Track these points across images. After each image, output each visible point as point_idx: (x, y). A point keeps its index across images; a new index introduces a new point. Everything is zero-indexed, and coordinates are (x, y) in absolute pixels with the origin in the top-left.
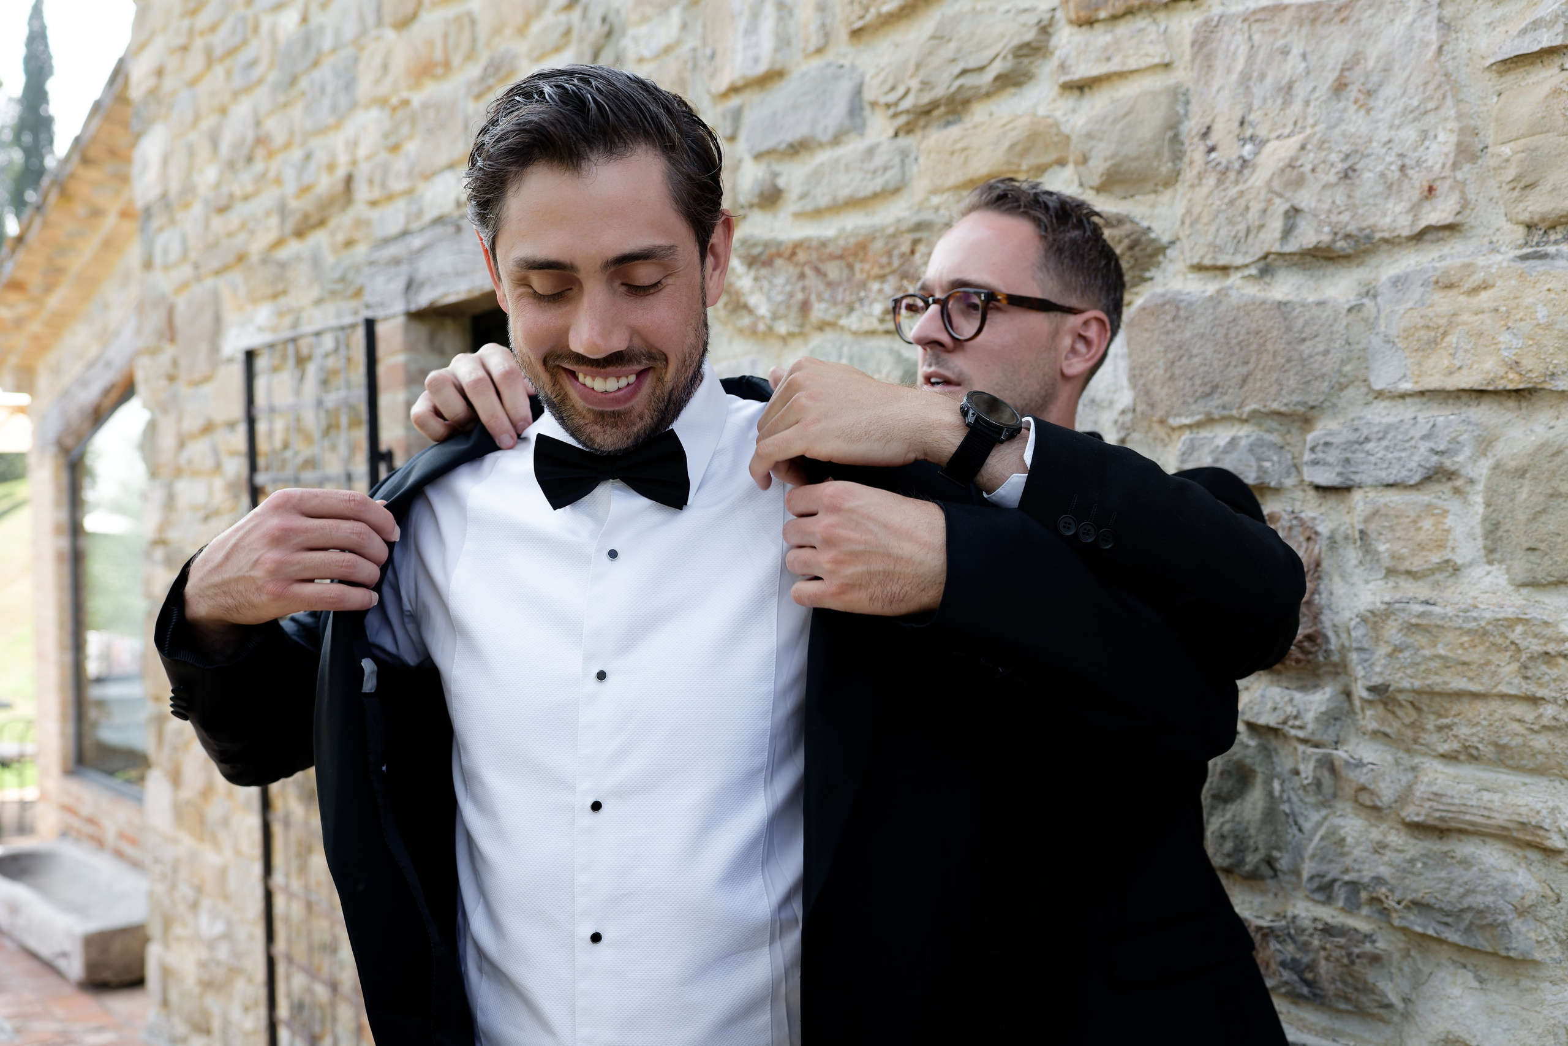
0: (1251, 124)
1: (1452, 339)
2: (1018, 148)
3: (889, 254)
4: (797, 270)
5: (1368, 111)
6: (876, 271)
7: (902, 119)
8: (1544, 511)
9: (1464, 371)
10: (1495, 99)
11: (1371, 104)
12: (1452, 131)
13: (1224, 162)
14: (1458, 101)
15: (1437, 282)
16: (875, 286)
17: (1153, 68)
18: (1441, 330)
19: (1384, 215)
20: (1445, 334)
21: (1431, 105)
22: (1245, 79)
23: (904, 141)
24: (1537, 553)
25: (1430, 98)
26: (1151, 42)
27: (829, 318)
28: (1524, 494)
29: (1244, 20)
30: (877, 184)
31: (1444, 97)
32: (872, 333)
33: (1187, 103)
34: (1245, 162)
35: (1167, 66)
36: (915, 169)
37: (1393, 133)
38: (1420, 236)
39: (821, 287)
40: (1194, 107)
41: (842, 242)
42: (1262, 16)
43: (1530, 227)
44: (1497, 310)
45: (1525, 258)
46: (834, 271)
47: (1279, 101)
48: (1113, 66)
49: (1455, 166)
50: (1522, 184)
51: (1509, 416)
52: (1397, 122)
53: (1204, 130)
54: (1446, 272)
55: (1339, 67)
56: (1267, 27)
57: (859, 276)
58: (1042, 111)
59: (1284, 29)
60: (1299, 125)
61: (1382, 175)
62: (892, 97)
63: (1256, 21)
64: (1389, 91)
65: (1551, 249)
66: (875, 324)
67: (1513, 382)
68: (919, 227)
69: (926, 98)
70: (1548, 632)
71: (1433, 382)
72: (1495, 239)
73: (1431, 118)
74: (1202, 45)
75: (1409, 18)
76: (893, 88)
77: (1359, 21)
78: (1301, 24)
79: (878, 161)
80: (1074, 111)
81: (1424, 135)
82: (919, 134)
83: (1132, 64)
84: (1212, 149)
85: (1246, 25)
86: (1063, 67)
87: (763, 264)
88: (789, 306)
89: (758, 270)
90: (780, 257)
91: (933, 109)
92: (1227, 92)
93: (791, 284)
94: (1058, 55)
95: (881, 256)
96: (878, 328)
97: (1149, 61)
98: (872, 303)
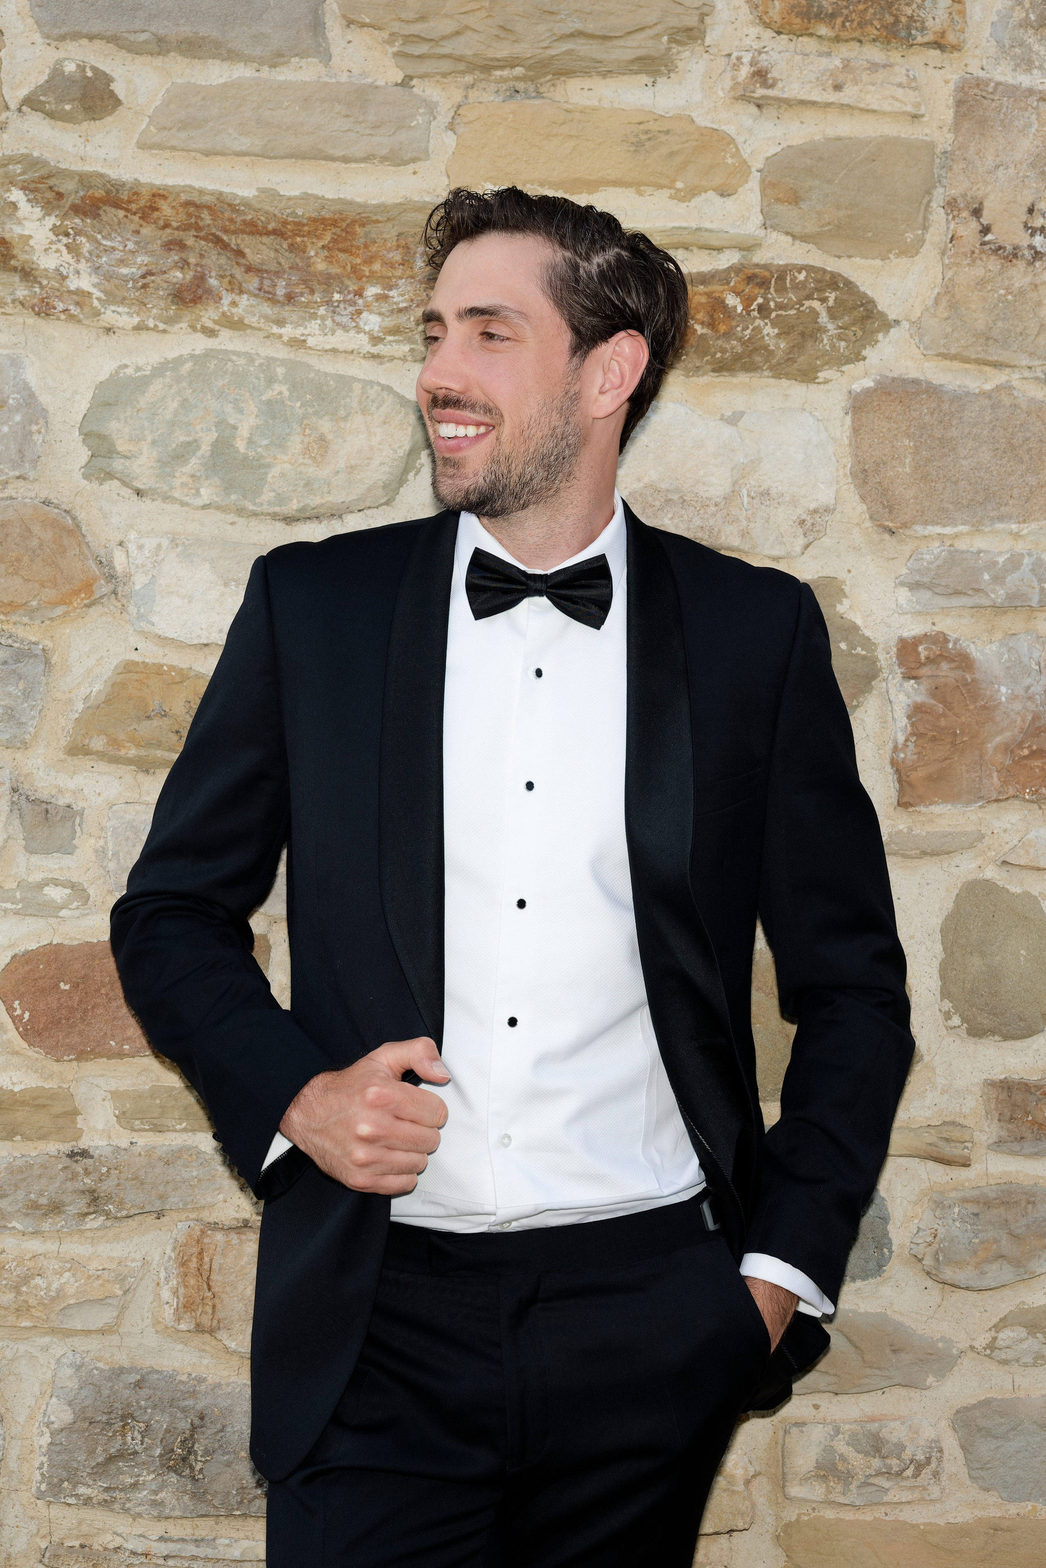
0: (1043, 215)
4: (164, 235)
13: (1009, 248)
17: (896, 115)
22: (1041, 164)
26: (900, 85)
30: (380, 145)
33: (948, 167)
34: (1037, 255)
35: (915, 118)
36: (449, 139)
39: (233, 270)
40: (958, 176)
41: (276, 211)
46: (259, 251)
53: (976, 205)
58: (700, 119)
62: (422, 30)
69: (503, 51)
74: (973, 108)
76: (425, 18)
82: (456, 94)
83: (871, 101)
84: (986, 230)
87: (77, 210)
88: (145, 286)
89: (64, 217)
90: (117, 205)
91: (502, 68)
92: (1012, 171)
93: (152, 253)
94: (747, 59)
95: (389, 250)
96: (368, 348)
97: (897, 106)
98: (359, 313)
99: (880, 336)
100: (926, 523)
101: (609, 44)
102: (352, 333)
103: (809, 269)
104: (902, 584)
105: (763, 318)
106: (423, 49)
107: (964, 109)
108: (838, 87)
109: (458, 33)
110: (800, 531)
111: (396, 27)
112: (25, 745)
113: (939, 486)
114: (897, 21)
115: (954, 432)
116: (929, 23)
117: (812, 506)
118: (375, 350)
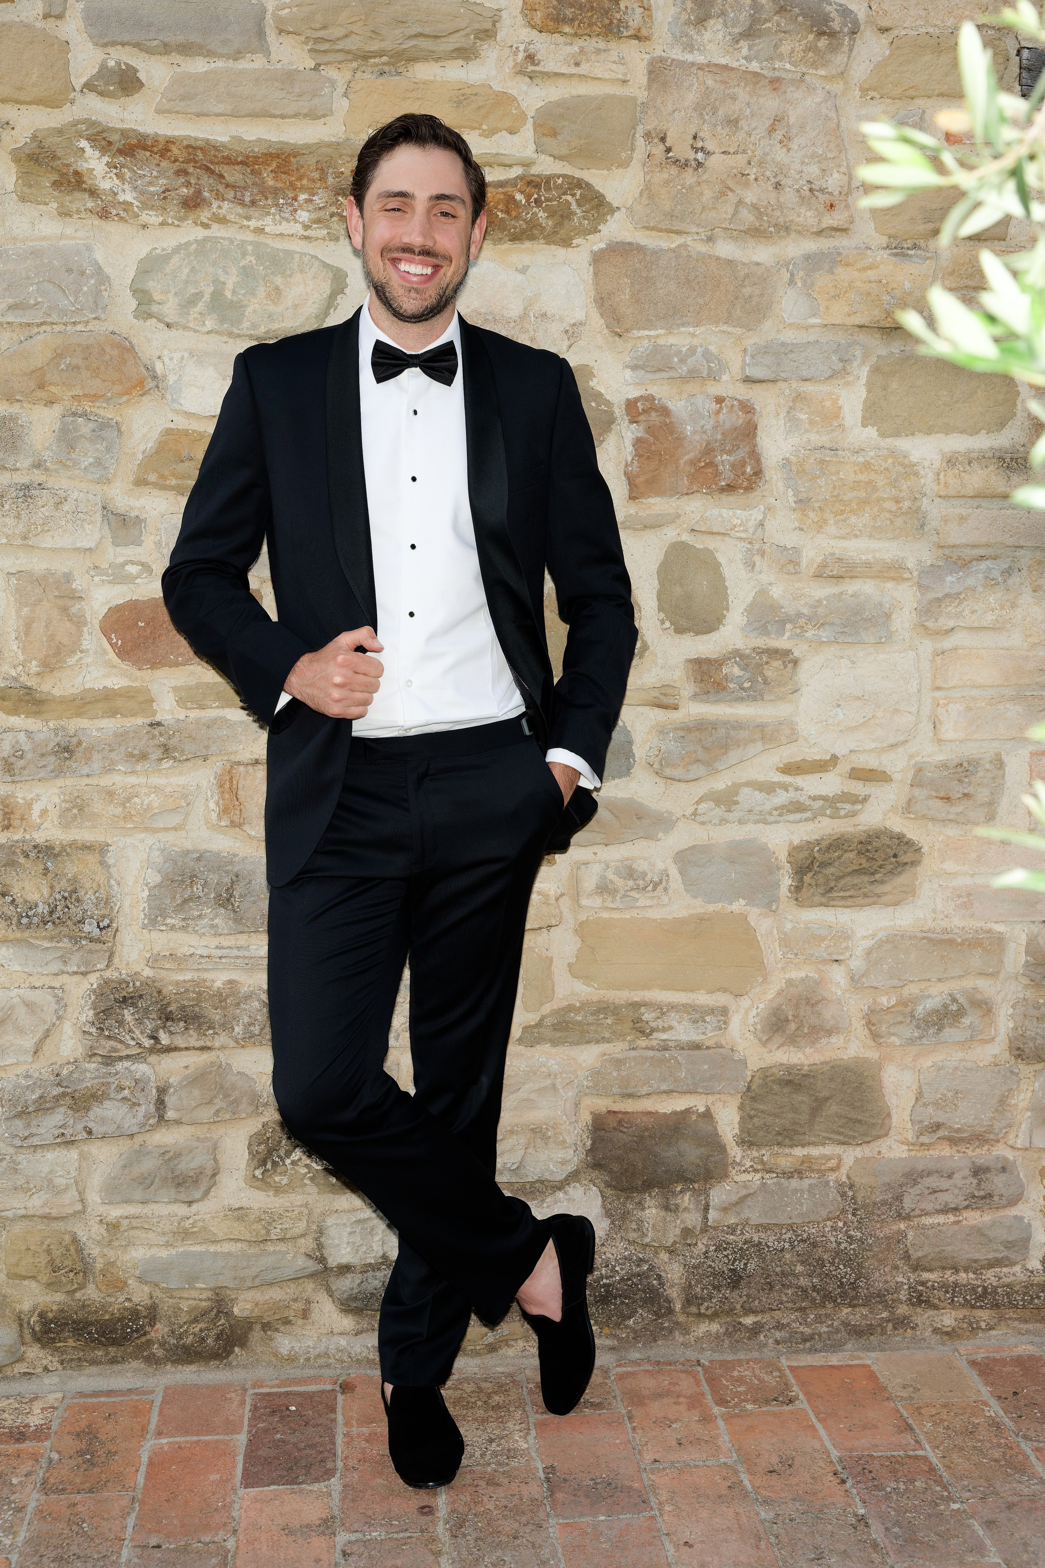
0: (702, 140)
4: (175, 166)
5: (788, 150)
9: (858, 314)
11: (791, 145)
13: (683, 161)
15: (841, 262)
16: (303, 196)
17: (612, 81)
18: (845, 290)
19: (799, 216)
20: (846, 293)
22: (700, 108)
24: (900, 419)
25: (831, 151)
26: (614, 62)
29: (699, 69)
30: (303, 106)
33: (645, 112)
34: (700, 164)
35: (624, 82)
37: (804, 167)
38: (820, 233)
39: (219, 187)
42: (714, 69)
43: (892, 239)
44: (880, 282)
45: (895, 255)
46: (233, 174)
47: (727, 129)
48: (581, 70)
51: (877, 343)
52: (807, 161)
53: (662, 135)
54: (846, 256)
55: (772, 117)
56: (718, 77)
59: (733, 83)
60: (742, 147)
61: (798, 191)
62: (325, 34)
63: (711, 71)
64: (802, 140)
66: (297, 229)
67: (888, 322)
69: (375, 46)
70: (905, 460)
71: (837, 320)
72: (867, 241)
73: (830, 164)
74: (658, 75)
75: (818, 100)
77: (785, 92)
78: (746, 82)
79: (299, 87)
80: (527, 93)
81: (823, 172)
82: (348, 74)
83: (597, 73)
84: (669, 150)
85: (700, 73)
87: (120, 152)
88: (165, 198)
89: (113, 157)
90: (145, 149)
91: (375, 57)
92: (683, 113)
93: (168, 178)
94: (522, 48)
95: (312, 172)
96: (302, 232)
97: (613, 75)
98: (296, 211)
99: (609, 217)
100: (639, 329)
101: (438, 41)
102: (292, 223)
103: (564, 176)
104: (627, 367)
105: (538, 207)
106: (325, 46)
107: (653, 76)
108: (577, 64)
109: (346, 36)
110: (566, 337)
111: (309, 33)
112: (109, 481)
113: (646, 306)
114: (611, 23)
115: (654, 273)
116: (631, 23)
117: (572, 322)
118: (306, 234)
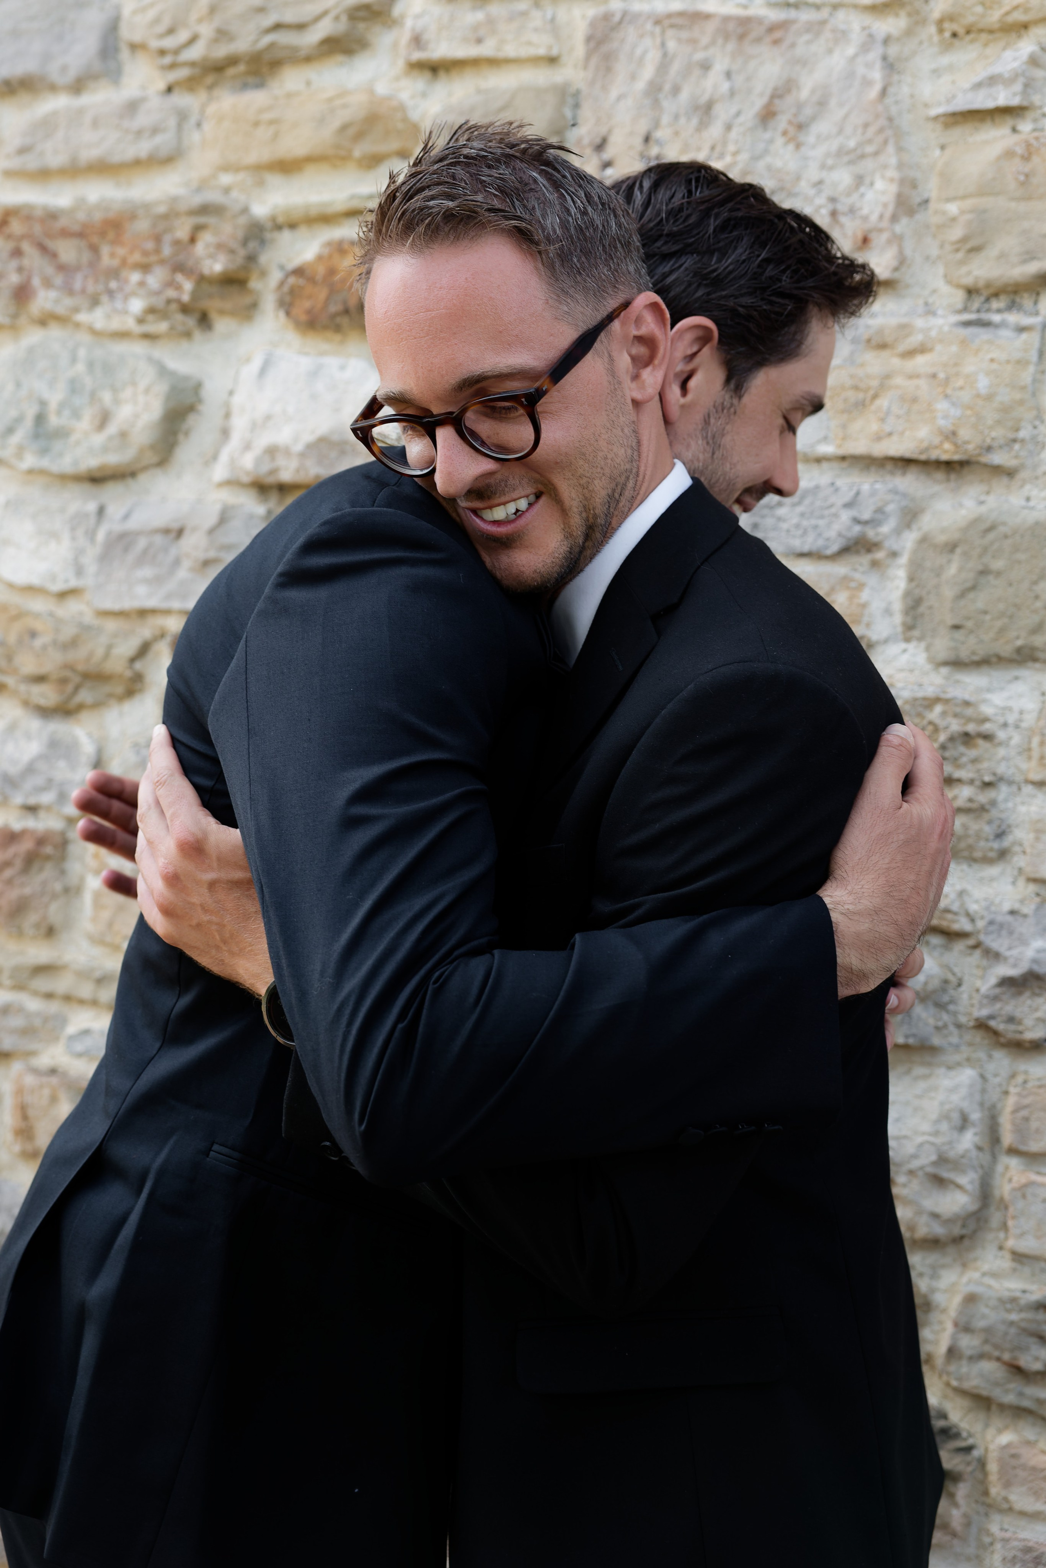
0: (658, 142)
1: (883, 402)
2: (351, 131)
3: (158, 239)
4: (10, 245)
5: (798, 146)
6: (137, 257)
7: (183, 73)
8: (973, 588)
9: (895, 438)
10: (938, 152)
11: (802, 138)
12: (892, 180)
14: (900, 149)
15: (869, 341)
16: (135, 277)
17: (536, 61)
18: (871, 392)
20: (875, 397)
21: (869, 149)
22: (654, 90)
23: (183, 100)
24: (962, 631)
25: (870, 141)
26: (536, 30)
27: (60, 310)
28: (952, 570)
29: (656, 23)
30: (143, 148)
31: (886, 142)
32: (122, 335)
33: (577, 106)
35: (552, 60)
36: (196, 137)
37: (824, 174)
39: (50, 270)
40: (587, 113)
41: (81, 216)
42: (679, 21)
43: (971, 292)
44: (934, 376)
45: (967, 324)
46: (67, 251)
47: (695, 121)
48: (486, 50)
49: (894, 218)
50: (969, 246)
51: (936, 488)
52: (830, 162)
53: (598, 141)
54: (880, 331)
55: (768, 92)
56: (685, 35)
57: (106, 260)
58: (382, 89)
59: (705, 40)
60: (718, 149)
62: (169, 43)
63: (672, 26)
64: (822, 127)
65: (996, 318)
66: (130, 324)
67: (947, 452)
68: (205, 209)
69: (222, 51)
70: (969, 712)
71: (859, 447)
72: (930, 300)
73: (869, 164)
74: (600, 43)
75: (851, 51)
76: (171, 31)
77: (793, 45)
78: (727, 37)
79: (143, 119)
80: (424, 95)
81: (859, 180)
82: (203, 95)
83: (510, 51)
84: (608, 165)
85: (658, 30)
86: (417, 41)
92: (630, 101)
94: (408, 26)
95: (146, 240)
96: (137, 329)
97: (532, 51)
98: (127, 298)
101: (301, 32)
102: (124, 316)
106: (170, 60)
107: (592, 44)
109: (191, 41)
118: (140, 330)
